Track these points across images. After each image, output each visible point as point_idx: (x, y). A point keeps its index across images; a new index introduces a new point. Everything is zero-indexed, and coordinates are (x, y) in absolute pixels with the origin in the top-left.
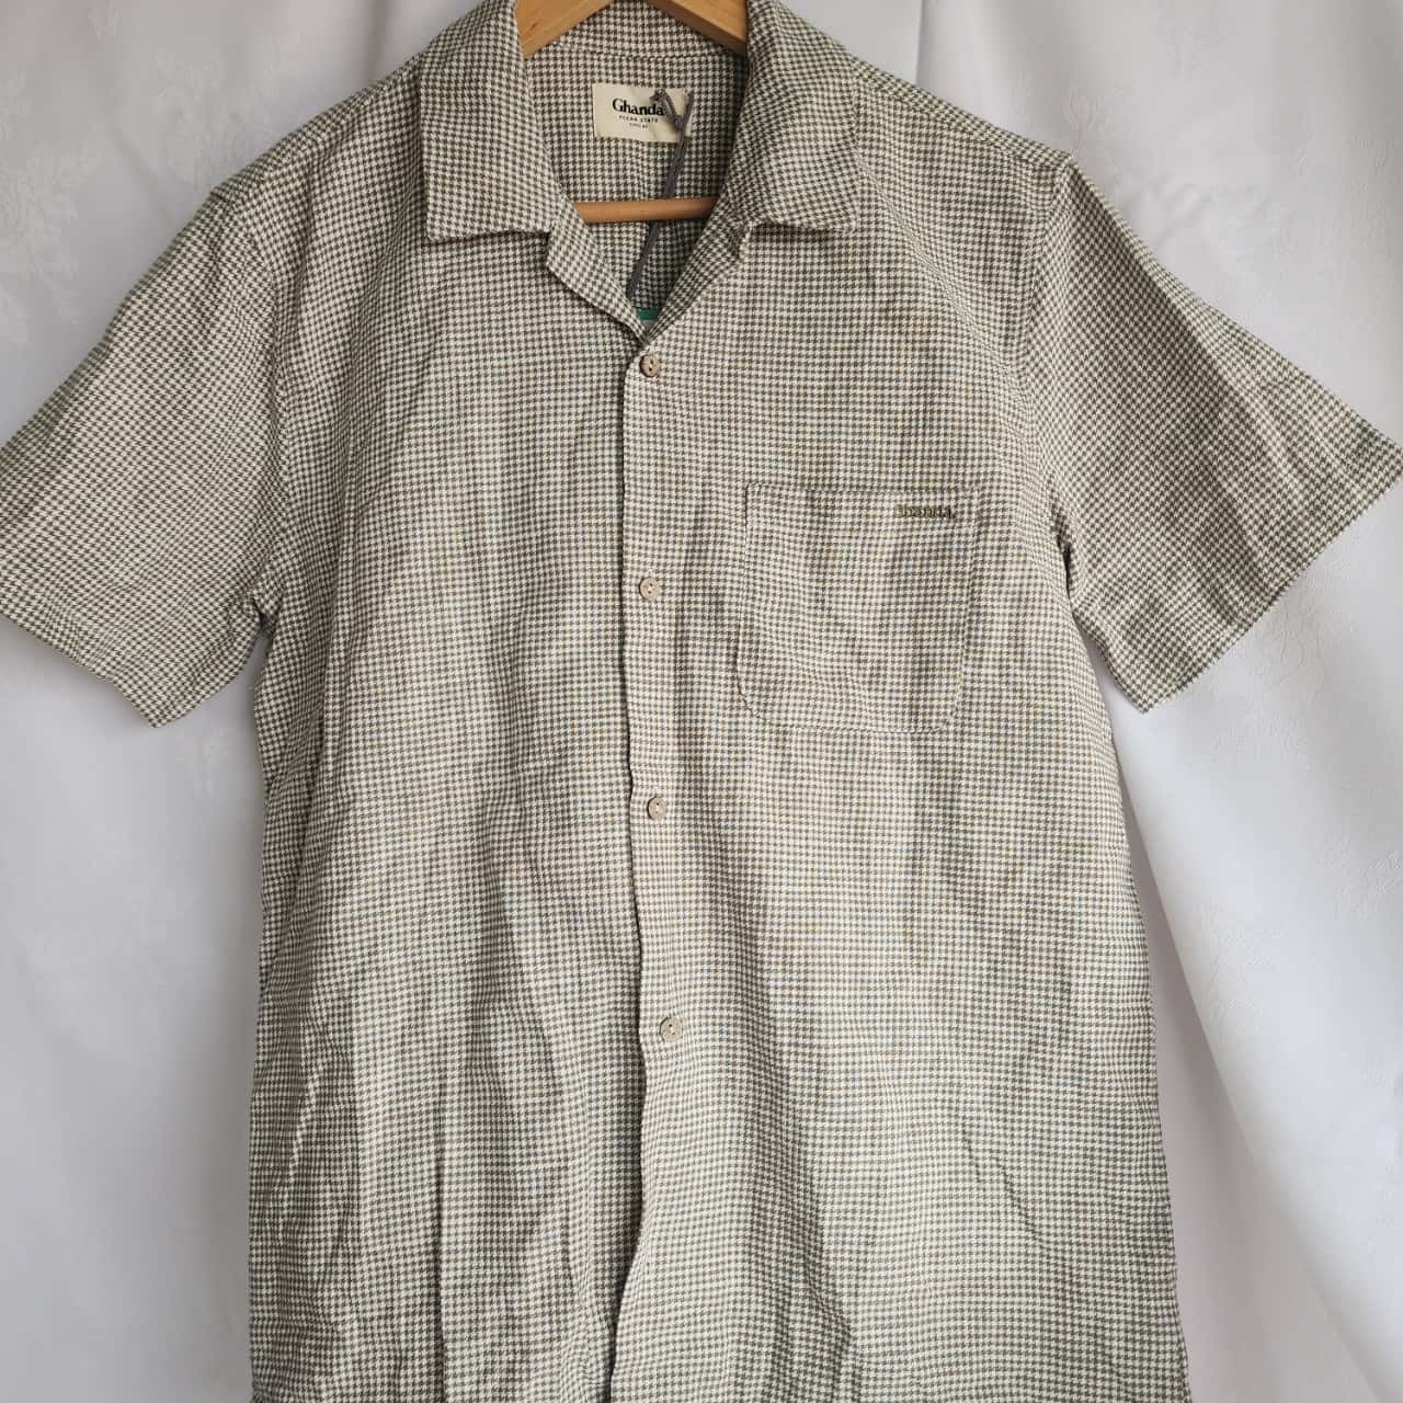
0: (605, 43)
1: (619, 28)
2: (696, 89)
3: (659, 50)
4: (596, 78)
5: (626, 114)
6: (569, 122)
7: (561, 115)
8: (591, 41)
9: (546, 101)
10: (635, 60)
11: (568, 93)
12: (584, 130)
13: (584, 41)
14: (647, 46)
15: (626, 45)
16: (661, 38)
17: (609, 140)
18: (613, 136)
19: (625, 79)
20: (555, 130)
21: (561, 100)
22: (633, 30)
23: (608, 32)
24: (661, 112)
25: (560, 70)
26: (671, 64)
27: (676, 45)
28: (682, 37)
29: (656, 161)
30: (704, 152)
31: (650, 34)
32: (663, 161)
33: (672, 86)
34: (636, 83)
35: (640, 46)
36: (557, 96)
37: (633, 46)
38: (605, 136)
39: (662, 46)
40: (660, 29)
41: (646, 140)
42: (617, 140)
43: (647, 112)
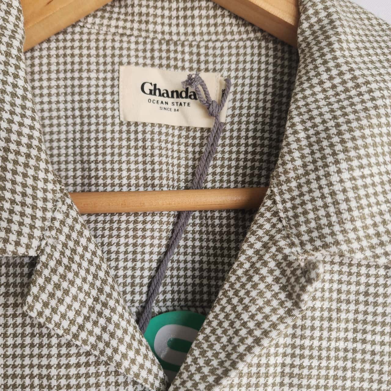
0: (136, 25)
1: (151, 11)
2: (233, 74)
3: (194, 34)
4: (125, 60)
5: (157, 98)
6: (92, 105)
7: (85, 97)
8: (121, 23)
9: (69, 83)
10: (168, 43)
11: (93, 75)
12: (109, 113)
13: (113, 23)
14: (182, 29)
15: (159, 28)
16: (197, 21)
17: (136, 124)
18: (140, 120)
19: (157, 62)
20: (77, 113)
21: (85, 82)
22: (167, 13)
23: (140, 14)
24: (194, 96)
25: (85, 52)
26: (207, 47)
27: (212, 29)
28: (219, 20)
29: (187, 145)
30: (239, 137)
31: (185, 17)
32: (194, 145)
33: (207, 70)
34: (168, 66)
35: (174, 29)
36: (80, 78)
37: (166, 29)
38: (132, 120)
39: (197, 29)
40: (196, 13)
41: (177, 125)
42: (144, 125)
43: (179, 95)
